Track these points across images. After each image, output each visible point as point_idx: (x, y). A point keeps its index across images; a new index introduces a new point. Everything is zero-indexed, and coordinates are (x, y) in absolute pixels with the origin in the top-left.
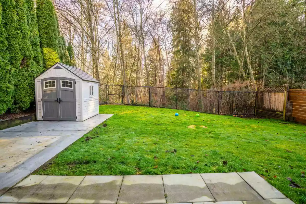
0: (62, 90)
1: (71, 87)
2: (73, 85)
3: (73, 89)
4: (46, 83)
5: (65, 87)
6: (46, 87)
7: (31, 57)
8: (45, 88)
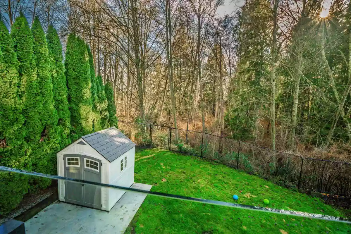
0: (86, 170)
1: (96, 168)
2: (98, 166)
3: (98, 171)
4: (69, 160)
5: (90, 168)
6: (69, 164)
7: (53, 124)
8: (67, 166)
